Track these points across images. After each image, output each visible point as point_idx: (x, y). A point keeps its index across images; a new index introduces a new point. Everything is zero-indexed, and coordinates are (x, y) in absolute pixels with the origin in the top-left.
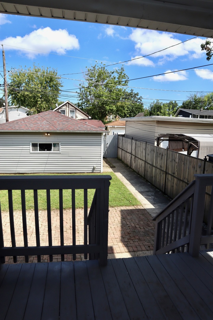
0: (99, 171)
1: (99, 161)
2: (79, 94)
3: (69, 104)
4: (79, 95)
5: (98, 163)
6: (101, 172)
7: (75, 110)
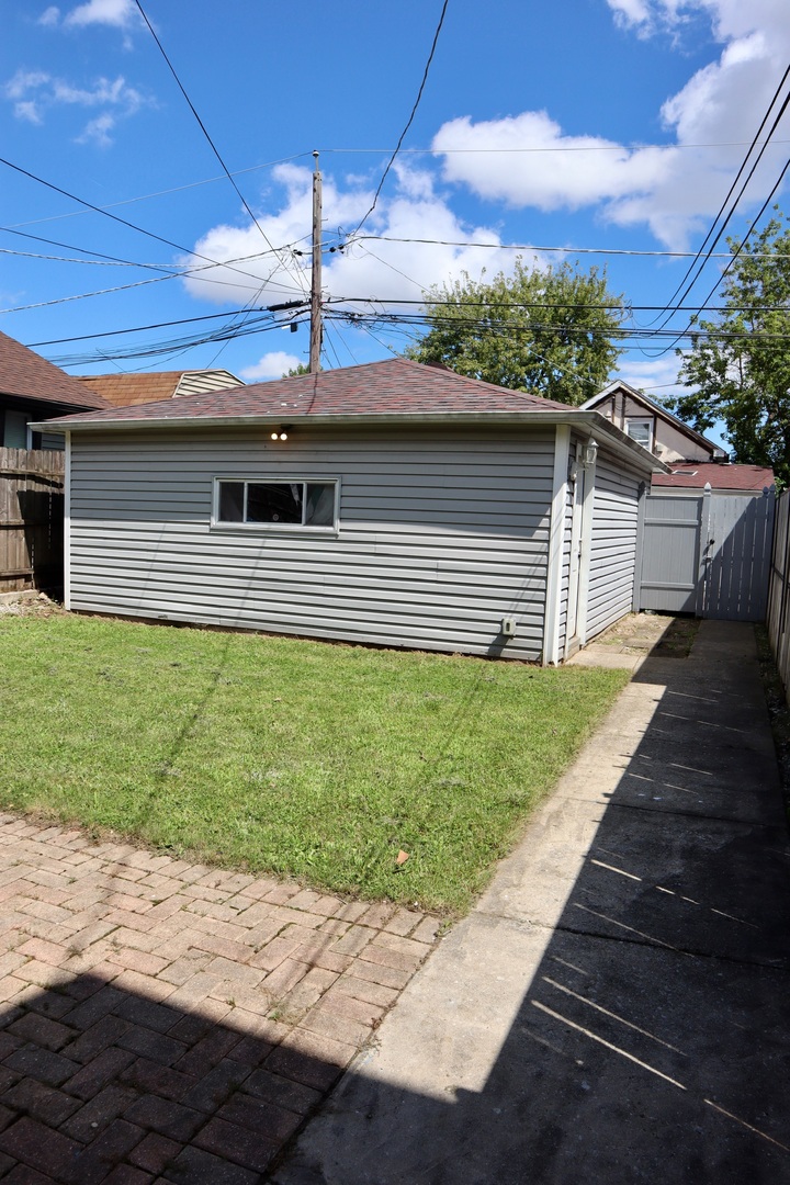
0: (534, 655)
1: (535, 583)
2: (688, 361)
3: (626, 394)
4: (690, 365)
5: (528, 595)
6: (545, 662)
7: (650, 422)
